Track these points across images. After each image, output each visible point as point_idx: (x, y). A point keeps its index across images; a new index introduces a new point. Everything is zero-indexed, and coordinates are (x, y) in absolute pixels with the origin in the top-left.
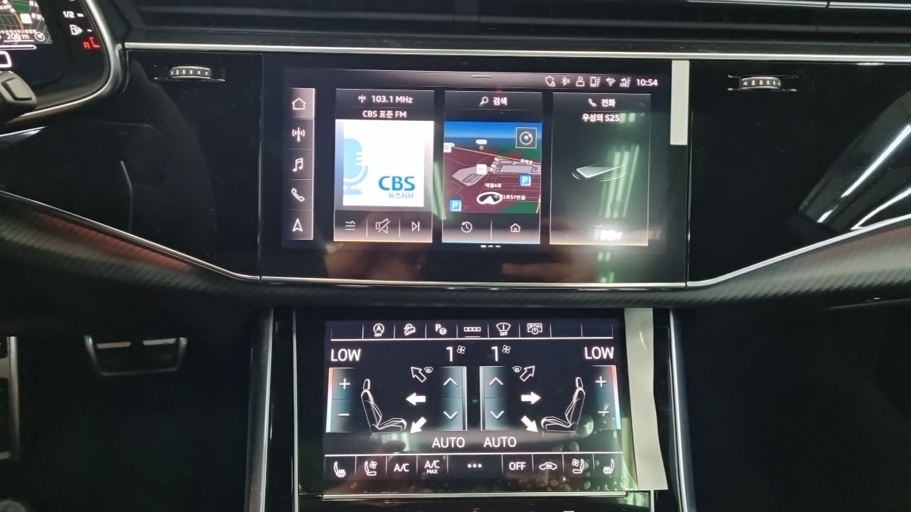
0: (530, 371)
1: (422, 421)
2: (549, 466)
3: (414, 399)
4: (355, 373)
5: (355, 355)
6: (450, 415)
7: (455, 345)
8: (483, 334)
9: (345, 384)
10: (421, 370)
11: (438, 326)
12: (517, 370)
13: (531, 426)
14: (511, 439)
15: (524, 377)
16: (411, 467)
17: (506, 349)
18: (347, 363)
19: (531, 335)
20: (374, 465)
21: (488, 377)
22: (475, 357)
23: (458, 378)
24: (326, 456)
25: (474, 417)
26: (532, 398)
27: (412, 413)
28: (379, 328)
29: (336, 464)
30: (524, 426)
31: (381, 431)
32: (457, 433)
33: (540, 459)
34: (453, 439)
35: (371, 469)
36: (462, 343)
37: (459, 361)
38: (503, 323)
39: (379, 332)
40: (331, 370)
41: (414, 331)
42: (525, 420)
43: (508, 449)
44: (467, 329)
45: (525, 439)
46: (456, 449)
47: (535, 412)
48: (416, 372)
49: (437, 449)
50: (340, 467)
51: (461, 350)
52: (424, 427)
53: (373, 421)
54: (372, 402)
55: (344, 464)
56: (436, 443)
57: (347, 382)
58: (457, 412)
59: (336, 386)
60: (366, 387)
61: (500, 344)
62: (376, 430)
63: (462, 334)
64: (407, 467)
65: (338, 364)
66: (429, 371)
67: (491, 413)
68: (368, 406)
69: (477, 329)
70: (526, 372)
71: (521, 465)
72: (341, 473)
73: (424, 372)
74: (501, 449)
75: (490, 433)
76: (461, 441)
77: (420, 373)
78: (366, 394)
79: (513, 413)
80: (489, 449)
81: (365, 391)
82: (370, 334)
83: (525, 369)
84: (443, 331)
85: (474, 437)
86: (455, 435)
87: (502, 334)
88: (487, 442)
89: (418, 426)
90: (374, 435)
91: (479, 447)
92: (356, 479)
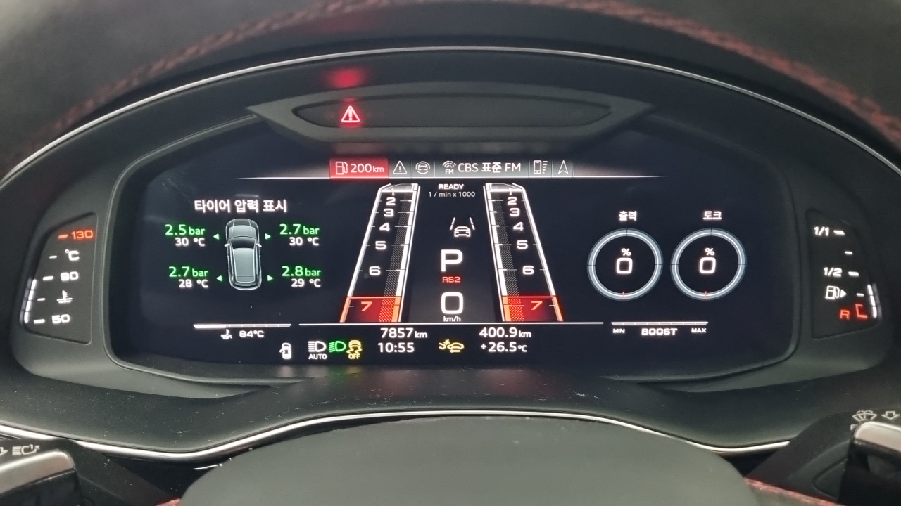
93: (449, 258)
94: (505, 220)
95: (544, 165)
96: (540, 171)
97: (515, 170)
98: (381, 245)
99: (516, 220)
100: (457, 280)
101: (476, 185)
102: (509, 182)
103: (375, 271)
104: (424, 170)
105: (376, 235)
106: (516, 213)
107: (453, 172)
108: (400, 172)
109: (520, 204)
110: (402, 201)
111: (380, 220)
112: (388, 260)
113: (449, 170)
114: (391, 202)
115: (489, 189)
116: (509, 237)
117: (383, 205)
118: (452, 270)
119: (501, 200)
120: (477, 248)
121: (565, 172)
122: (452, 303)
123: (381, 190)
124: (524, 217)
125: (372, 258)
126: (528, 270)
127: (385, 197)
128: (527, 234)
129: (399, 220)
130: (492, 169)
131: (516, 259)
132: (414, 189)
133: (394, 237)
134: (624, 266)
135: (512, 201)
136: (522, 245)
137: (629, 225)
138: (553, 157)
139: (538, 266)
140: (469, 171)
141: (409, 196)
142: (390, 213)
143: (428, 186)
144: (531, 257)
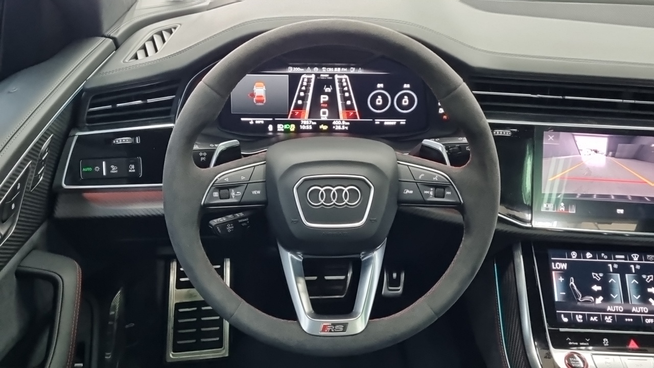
0: (651, 278)
1: (601, 298)
3: (596, 288)
4: (565, 274)
5: (564, 266)
6: (614, 296)
7: (613, 264)
8: (625, 259)
9: (561, 279)
10: (597, 275)
11: (603, 255)
12: (644, 276)
14: (645, 309)
15: (648, 280)
16: (599, 318)
17: (638, 267)
18: (560, 270)
19: (649, 261)
20: (581, 317)
21: (631, 280)
22: (623, 269)
23: (616, 279)
24: (557, 311)
25: (626, 298)
27: (596, 295)
28: (574, 254)
29: (562, 315)
30: (651, 303)
31: (583, 302)
32: (619, 305)
34: (617, 307)
35: (580, 319)
36: (616, 263)
37: (615, 271)
38: (635, 255)
39: (574, 256)
40: (554, 273)
41: (591, 256)
42: (651, 300)
43: (644, 313)
44: (617, 256)
45: (651, 309)
46: (619, 312)
48: (595, 275)
49: (610, 312)
50: (565, 317)
51: (616, 266)
52: (602, 301)
53: (577, 297)
54: (575, 288)
55: (565, 315)
56: (609, 308)
57: (563, 278)
58: (617, 295)
59: (557, 281)
60: (572, 281)
61: (635, 264)
62: (579, 301)
63: (615, 259)
64: (597, 319)
65: (556, 270)
66: (601, 275)
67: (634, 297)
68: (574, 290)
69: (623, 257)
70: (649, 278)
71: (651, 321)
72: (565, 320)
73: (598, 275)
74: (641, 313)
75: (635, 306)
76: (620, 308)
77: (597, 276)
78: (572, 285)
79: (644, 297)
80: (634, 313)
81: (571, 283)
82: (570, 257)
83: (649, 276)
84: (606, 257)
85: (627, 307)
86: (616, 307)
87: (635, 260)
88: (634, 309)
89: (599, 300)
90: (579, 303)
91: (630, 312)
92: (573, 323)
93: (324, 98)
94: (342, 86)
95: (354, 69)
96: (353, 71)
97: (345, 70)
98: (302, 94)
99: (344, 87)
100: (326, 105)
101: (332, 75)
102: (343, 74)
103: (300, 102)
104: (316, 70)
105: (301, 90)
106: (345, 84)
107: (325, 72)
108: (309, 70)
109: (346, 81)
110: (309, 81)
111: (302, 86)
112: (304, 99)
113: (324, 70)
114: (306, 80)
115: (336, 77)
116: (343, 92)
117: (303, 81)
118: (324, 103)
119: (340, 81)
120: (333, 95)
121: (360, 71)
122: (324, 113)
123: (303, 76)
124: (347, 86)
125: (299, 98)
126: (349, 103)
127: (303, 79)
128: (348, 91)
129: (308, 86)
130: (337, 70)
131: (345, 99)
132: (313, 77)
133: (306, 92)
134: (379, 102)
135: (344, 80)
136: (347, 94)
137: (381, 89)
138: (357, 67)
139: (352, 101)
140: (330, 70)
141: (311, 78)
142: (305, 84)
143: (317, 75)
144: (349, 98)
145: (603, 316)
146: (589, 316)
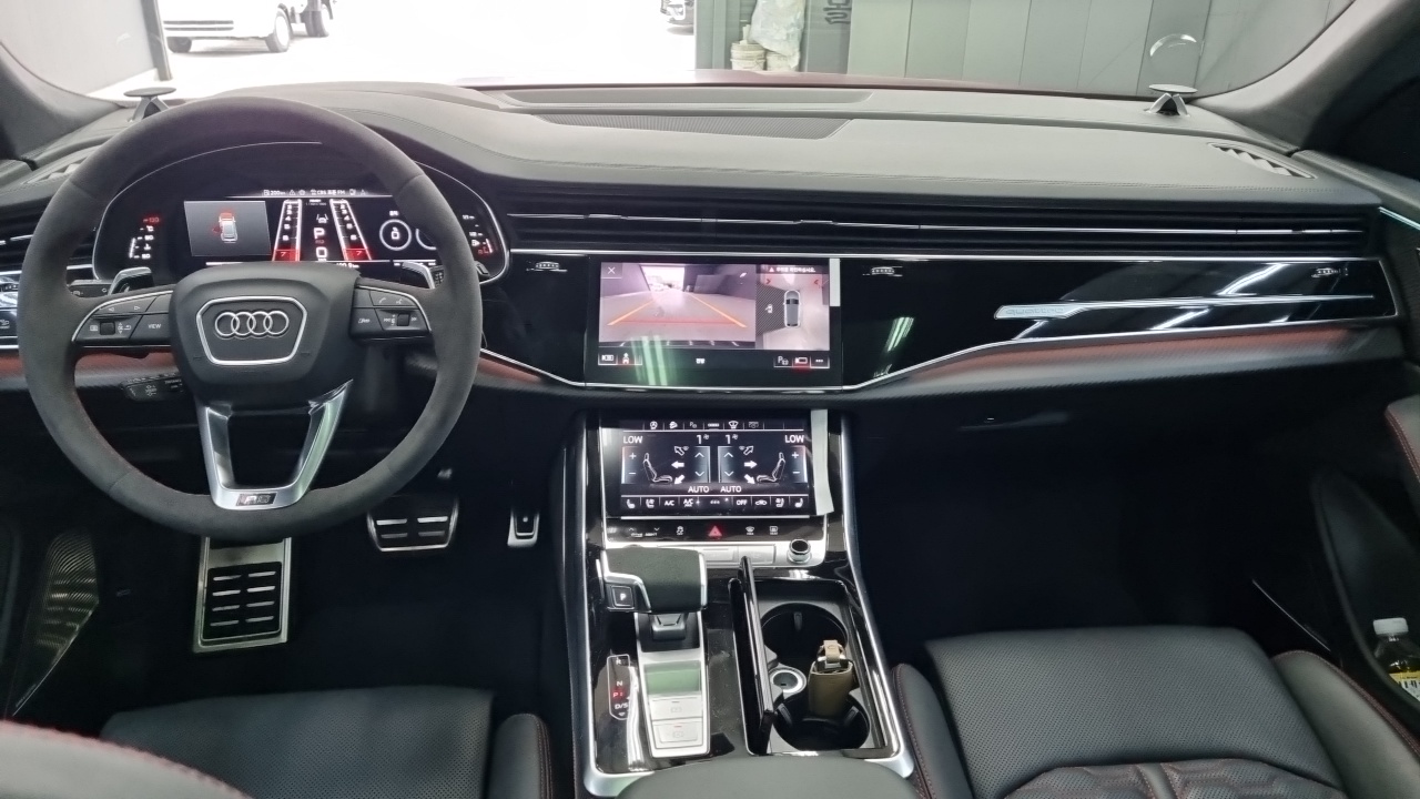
1: (682, 477)
2: (762, 502)
3: (677, 465)
4: (639, 450)
5: (639, 440)
6: (700, 473)
7: (702, 434)
8: (720, 428)
9: (633, 456)
10: (680, 448)
11: (691, 424)
12: (742, 448)
13: (750, 480)
14: (738, 488)
15: (746, 452)
16: (675, 503)
17: (735, 437)
18: (633, 444)
19: (751, 429)
20: (652, 501)
21: (724, 453)
22: (716, 440)
23: (704, 454)
24: (622, 496)
25: (714, 475)
26: (751, 464)
27: (676, 473)
28: (653, 424)
29: (628, 501)
30: (746, 481)
31: (657, 482)
32: (704, 484)
33: (756, 499)
35: (650, 504)
36: (708, 433)
37: (705, 443)
38: (733, 422)
39: (654, 426)
40: (624, 449)
41: (676, 426)
42: (747, 477)
43: (736, 493)
44: (710, 425)
45: (746, 487)
46: (703, 493)
47: (753, 473)
48: (677, 450)
49: (691, 493)
50: (631, 502)
51: (707, 437)
52: (683, 481)
53: (651, 477)
54: (650, 466)
55: (633, 501)
56: (691, 490)
57: (635, 454)
58: (703, 473)
59: (628, 458)
60: (646, 458)
61: (731, 434)
62: (653, 482)
63: (707, 428)
64: (672, 503)
65: (628, 445)
66: (686, 448)
67: (725, 473)
68: (648, 469)
69: (717, 425)
70: (749, 450)
71: (744, 502)
72: (632, 506)
73: (683, 449)
74: (731, 493)
75: (725, 484)
76: (706, 489)
77: (679, 450)
78: (646, 463)
79: (739, 474)
80: (723, 493)
81: (645, 460)
82: (649, 428)
83: (747, 447)
84: (694, 426)
85: (715, 486)
86: (701, 487)
87: (732, 428)
88: (723, 489)
89: (679, 480)
90: (652, 485)
91: (718, 492)
92: (642, 510)
93: (319, 232)
94: (341, 216)
95: (354, 191)
96: (353, 194)
97: (342, 193)
98: (287, 227)
99: (345, 216)
100: (323, 242)
101: (326, 200)
102: (340, 199)
103: (286, 238)
104: (302, 193)
105: (285, 222)
106: (345, 212)
107: (316, 196)
108: (292, 194)
109: (347, 209)
110: (295, 209)
111: (286, 215)
112: (291, 233)
113: (314, 193)
114: (290, 207)
115: (332, 202)
116: (344, 223)
117: (286, 209)
118: (320, 238)
119: (338, 207)
120: (330, 227)
121: (364, 194)
122: (322, 253)
123: (285, 202)
124: (349, 214)
125: (284, 232)
126: (353, 237)
127: (286, 206)
128: (351, 222)
129: (294, 216)
130: (332, 193)
131: (348, 233)
132: (299, 202)
133: (293, 223)
134: (396, 235)
135: (343, 207)
136: (349, 226)
137: (395, 217)
138: (358, 188)
139: (358, 235)
140: (322, 193)
141: (297, 205)
142: (290, 212)
143: (305, 201)
144: (354, 231)
145: (683, 499)
146: (664, 500)
